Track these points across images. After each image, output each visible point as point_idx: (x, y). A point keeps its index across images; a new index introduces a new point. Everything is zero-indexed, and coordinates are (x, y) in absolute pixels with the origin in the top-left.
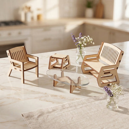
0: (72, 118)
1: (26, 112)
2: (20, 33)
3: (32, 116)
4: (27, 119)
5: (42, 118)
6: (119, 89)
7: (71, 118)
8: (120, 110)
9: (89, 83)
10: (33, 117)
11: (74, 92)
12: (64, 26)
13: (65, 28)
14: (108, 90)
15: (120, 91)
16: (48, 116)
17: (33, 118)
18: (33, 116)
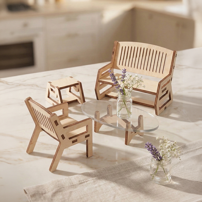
0: (114, 197)
1: (31, 186)
2: (25, 25)
3: (42, 194)
4: (33, 199)
5: (61, 197)
6: (173, 147)
7: (112, 197)
8: (174, 183)
9: (158, 127)
10: (44, 195)
11: (133, 141)
12: (99, 12)
13: (102, 17)
14: (154, 149)
15: (174, 150)
16: (71, 192)
17: (45, 198)
18: (45, 193)
